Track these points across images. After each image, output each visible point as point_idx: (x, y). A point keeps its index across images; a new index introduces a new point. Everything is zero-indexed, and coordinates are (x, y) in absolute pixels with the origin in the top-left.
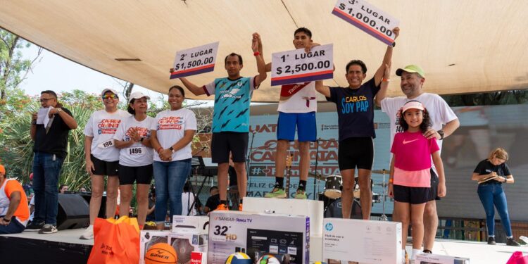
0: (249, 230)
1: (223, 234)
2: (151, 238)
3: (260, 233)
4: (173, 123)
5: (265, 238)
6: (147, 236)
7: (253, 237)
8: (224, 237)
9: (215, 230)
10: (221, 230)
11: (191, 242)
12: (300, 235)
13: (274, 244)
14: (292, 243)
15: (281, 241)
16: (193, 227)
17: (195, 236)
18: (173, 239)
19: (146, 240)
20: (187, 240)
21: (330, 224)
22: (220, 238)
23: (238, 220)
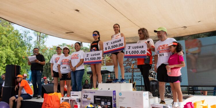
0: (94, 96)
1: (86, 98)
2: (64, 100)
3: (98, 97)
4: (75, 57)
5: (100, 99)
6: (63, 99)
7: (96, 99)
8: (86, 99)
9: (83, 96)
10: (86, 97)
11: (76, 101)
12: (111, 97)
13: (103, 101)
14: (109, 100)
15: (105, 100)
16: (77, 96)
17: (77, 99)
18: (71, 100)
19: (62, 101)
20: (75, 100)
21: (121, 93)
22: (85, 99)
23: (91, 93)
